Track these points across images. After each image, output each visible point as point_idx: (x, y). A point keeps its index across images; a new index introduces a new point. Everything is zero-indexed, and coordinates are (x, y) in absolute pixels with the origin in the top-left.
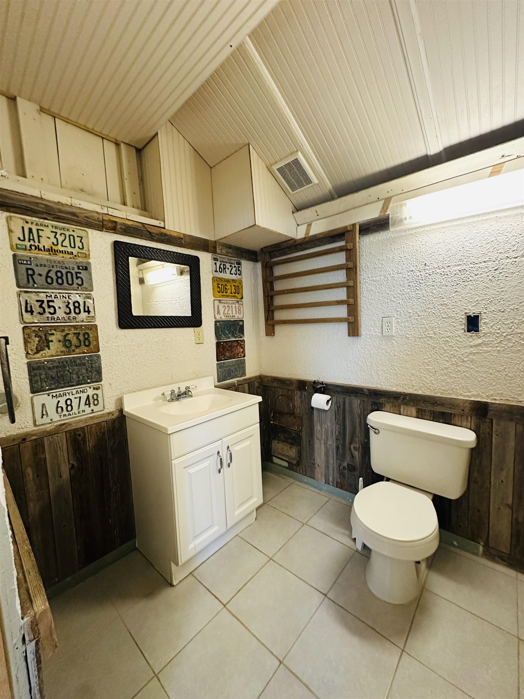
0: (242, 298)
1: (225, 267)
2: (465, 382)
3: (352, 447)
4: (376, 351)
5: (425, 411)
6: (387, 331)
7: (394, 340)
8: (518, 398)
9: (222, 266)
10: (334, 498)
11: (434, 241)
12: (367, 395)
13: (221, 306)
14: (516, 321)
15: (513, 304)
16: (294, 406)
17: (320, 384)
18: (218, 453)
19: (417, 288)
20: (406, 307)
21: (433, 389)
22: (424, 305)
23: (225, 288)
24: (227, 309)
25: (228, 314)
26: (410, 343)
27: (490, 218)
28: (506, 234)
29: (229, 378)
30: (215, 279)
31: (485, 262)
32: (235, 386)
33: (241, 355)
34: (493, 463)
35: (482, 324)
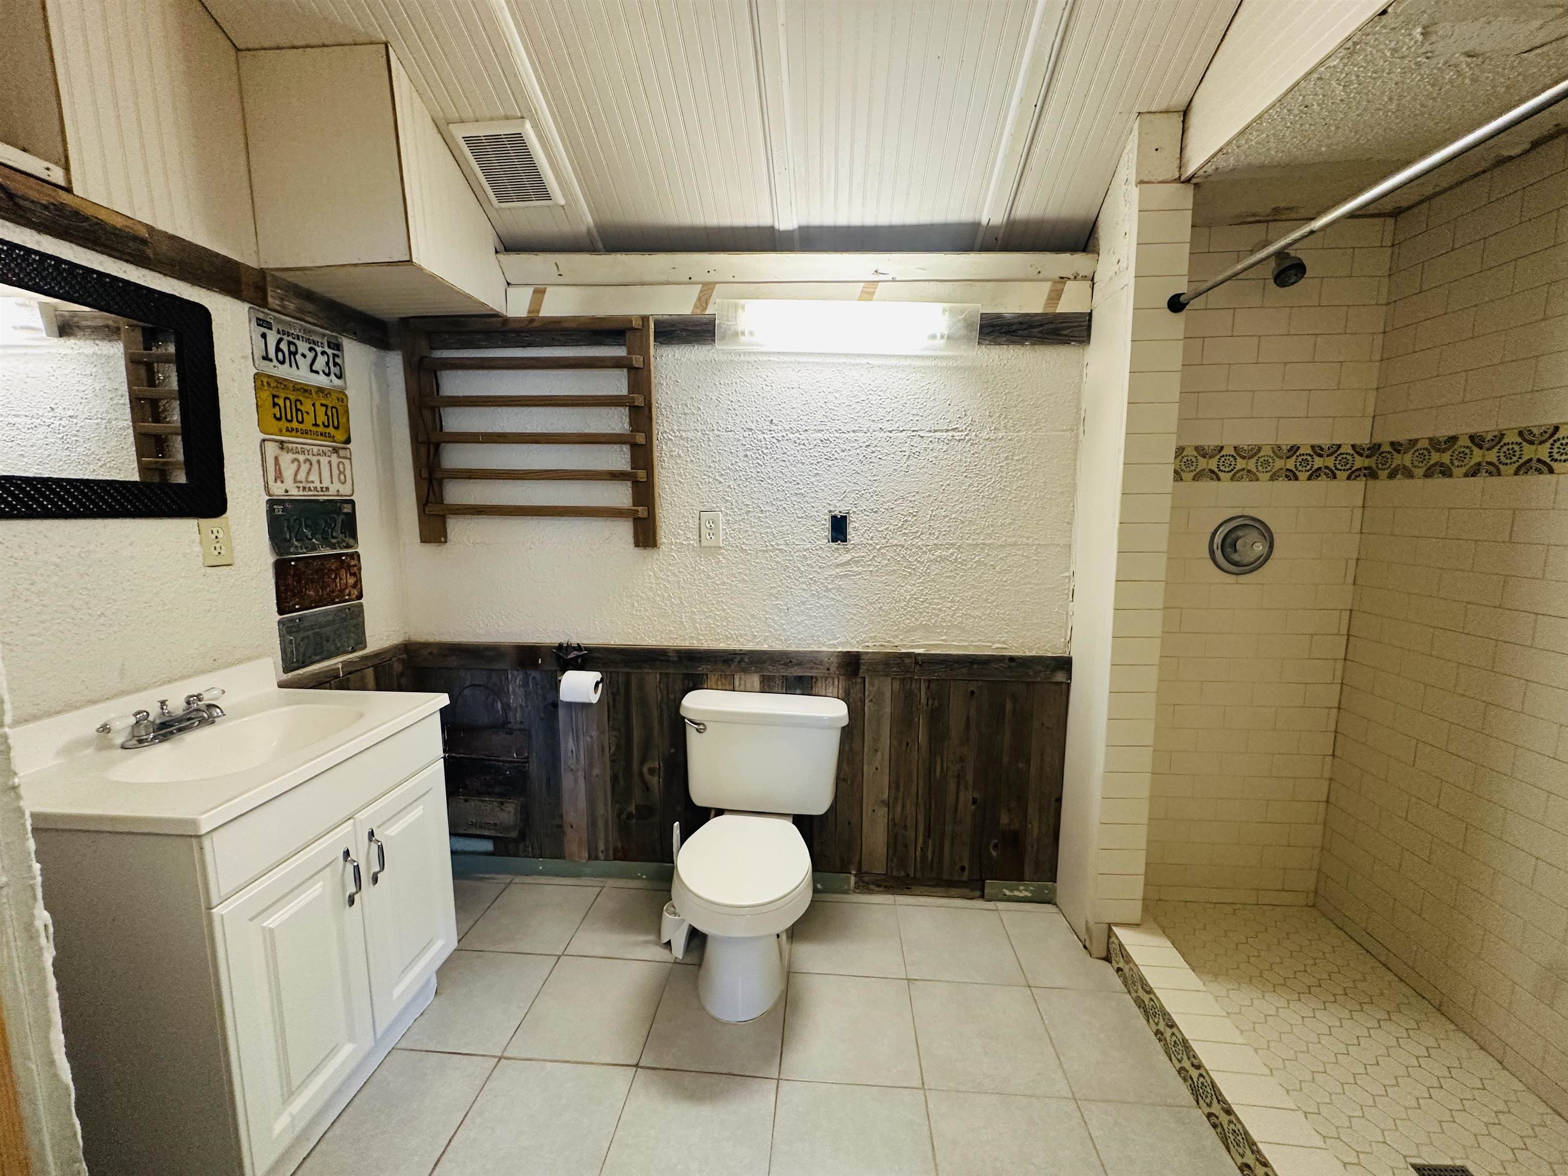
0: (348, 441)
1: (293, 348)
2: (830, 622)
3: (645, 770)
4: (689, 576)
5: (774, 677)
6: (708, 537)
7: (722, 554)
8: (894, 641)
9: (284, 346)
10: (610, 882)
11: (784, 383)
12: (673, 662)
13: (286, 459)
14: (892, 527)
15: (888, 501)
16: (507, 707)
17: (574, 649)
18: (347, 853)
19: (759, 461)
20: (740, 494)
21: (786, 639)
22: (770, 494)
23: (297, 410)
24: (305, 468)
25: (307, 482)
26: (748, 561)
27: (860, 364)
28: (880, 393)
29: (318, 658)
30: (265, 380)
31: (854, 431)
32: (337, 677)
33: (349, 594)
34: (866, 744)
35: (851, 530)
